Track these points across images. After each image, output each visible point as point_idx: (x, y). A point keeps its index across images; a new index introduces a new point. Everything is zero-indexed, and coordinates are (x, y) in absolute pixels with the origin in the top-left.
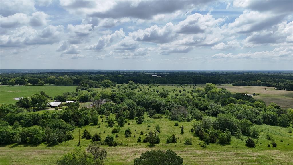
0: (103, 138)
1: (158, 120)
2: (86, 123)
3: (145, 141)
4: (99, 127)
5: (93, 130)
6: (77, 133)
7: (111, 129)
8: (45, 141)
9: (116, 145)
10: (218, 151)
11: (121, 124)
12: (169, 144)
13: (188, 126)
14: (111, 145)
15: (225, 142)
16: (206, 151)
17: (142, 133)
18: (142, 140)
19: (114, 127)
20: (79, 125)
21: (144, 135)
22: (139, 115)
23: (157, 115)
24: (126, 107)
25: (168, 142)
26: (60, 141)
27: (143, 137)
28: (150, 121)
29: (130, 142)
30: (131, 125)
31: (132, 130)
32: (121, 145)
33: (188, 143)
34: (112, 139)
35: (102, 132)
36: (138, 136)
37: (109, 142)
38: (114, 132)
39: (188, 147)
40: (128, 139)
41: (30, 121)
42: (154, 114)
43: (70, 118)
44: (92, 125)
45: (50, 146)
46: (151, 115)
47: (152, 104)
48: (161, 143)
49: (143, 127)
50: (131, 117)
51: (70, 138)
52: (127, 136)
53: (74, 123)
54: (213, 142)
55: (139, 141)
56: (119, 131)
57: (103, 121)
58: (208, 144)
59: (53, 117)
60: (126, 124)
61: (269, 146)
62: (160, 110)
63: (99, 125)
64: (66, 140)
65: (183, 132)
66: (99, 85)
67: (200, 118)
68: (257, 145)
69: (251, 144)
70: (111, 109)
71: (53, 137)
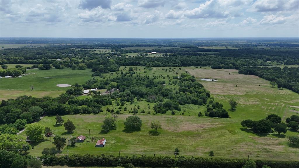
0: (115, 111)
1: (141, 102)
2: (107, 104)
3: (132, 112)
4: (113, 106)
5: (111, 108)
6: (104, 108)
7: (118, 107)
8: (92, 112)
9: (120, 114)
11: (123, 105)
13: (152, 105)
14: (118, 114)
15: (164, 112)
16: (155, 116)
17: (131, 109)
18: (131, 112)
19: (120, 106)
20: (104, 105)
21: (132, 110)
22: (132, 100)
23: (141, 99)
24: (126, 94)
25: (141, 113)
26: (98, 112)
27: (132, 111)
28: (136, 103)
29: (126, 113)
30: (127, 105)
31: (127, 108)
32: (122, 114)
33: (149, 113)
34: (119, 112)
35: (114, 108)
36: (129, 110)
37: (118, 113)
38: (119, 108)
39: (148, 115)
40: (126, 112)
41: (81, 103)
42: (139, 99)
43: (99, 101)
44: (109, 105)
45: (95, 114)
46: (138, 99)
47: (139, 93)
48: (138, 113)
49: (132, 106)
50: (128, 101)
51: (102, 111)
52: (125, 110)
53: (102, 104)
54: (159, 112)
55: (130, 112)
56: (121, 108)
57: (114, 103)
58: (156, 113)
59: (91, 101)
60: (125, 104)
61: (180, 114)
62: (143, 96)
63: (113, 105)
64: (100, 112)
65: (149, 109)
66: (107, 71)
67: (162, 101)
68: (176, 114)
69: (173, 113)
70: (117, 96)
71: (96, 111)
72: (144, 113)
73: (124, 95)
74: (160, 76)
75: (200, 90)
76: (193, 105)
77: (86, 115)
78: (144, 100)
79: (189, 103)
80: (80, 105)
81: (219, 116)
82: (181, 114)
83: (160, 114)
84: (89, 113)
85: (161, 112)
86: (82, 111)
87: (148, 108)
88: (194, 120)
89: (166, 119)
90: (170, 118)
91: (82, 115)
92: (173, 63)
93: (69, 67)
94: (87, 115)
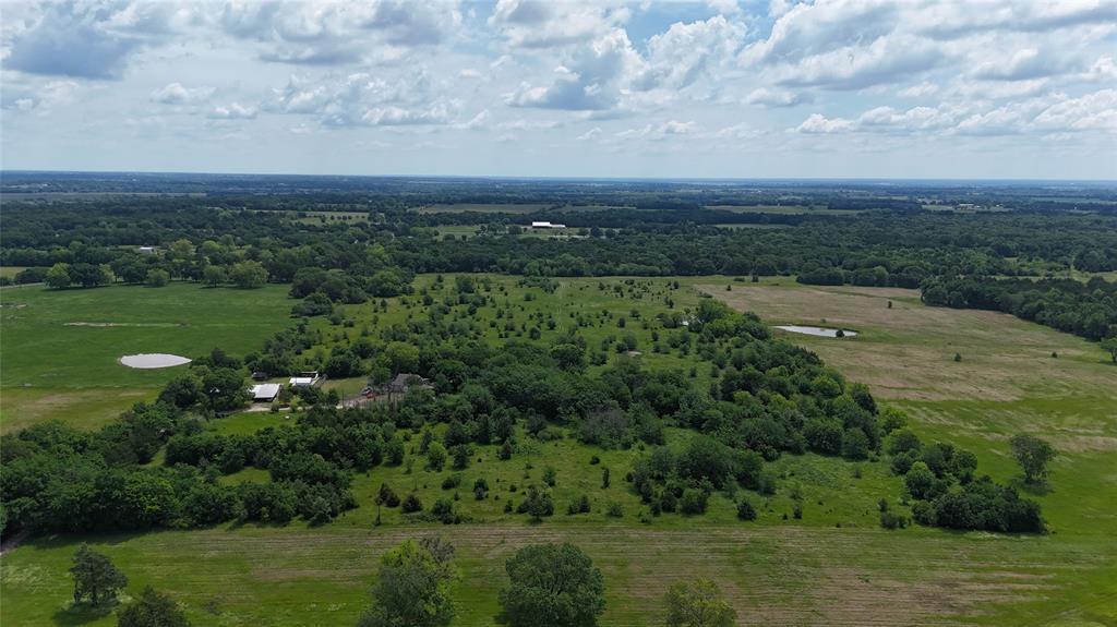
0: (428, 504)
1: (550, 446)
2: (376, 461)
3: (521, 511)
4: (409, 472)
5: (400, 483)
6: (363, 487)
7: (438, 478)
8: (298, 512)
9: (458, 521)
10: (675, 530)
11: (461, 463)
12: (574, 516)
13: (622, 463)
14: (447, 522)
15: (695, 509)
16: (652, 533)
17: (513, 489)
18: (515, 507)
19: (447, 474)
20: (361, 467)
21: (519, 492)
22: (505, 434)
23: (552, 429)
24: (468, 407)
25: (571, 512)
26: (334, 514)
27: (518, 501)
28: (529, 451)
29: (491, 513)
30: (484, 463)
31: (489, 480)
32: (470, 520)
33: (615, 513)
34: (448, 509)
35: (420, 486)
36: (506, 496)
37: (443, 514)
38: (448, 486)
39: (613, 523)
40: (484, 506)
41: (238, 458)
42: (541, 427)
43: (335, 449)
44: (388, 465)
46: (534, 431)
47: (538, 397)
48: (556, 516)
49: (513, 470)
50: (483, 439)
51: (350, 505)
52: (479, 498)
53: (349, 463)
54: (669, 509)
55: (508, 509)
56: (458, 484)
57: (412, 453)
58: (656, 512)
59: (292, 447)
60: (473, 459)
61: (785, 517)
62: (557, 413)
63: (409, 465)
64: (343, 510)
65: (606, 485)
66: (362, 293)
67: (654, 439)
68: (760, 514)
69: (746, 514)
70: (427, 412)
71: (319, 507)
72: (588, 516)
73: (461, 408)
74: (601, 313)
75: (817, 380)
76: (821, 459)
77: (261, 530)
78: (565, 432)
79: (795, 450)
80: (230, 469)
81: (991, 527)
82: (791, 514)
83: (678, 519)
84: (281, 519)
85: (679, 506)
86: (239, 508)
87: (602, 483)
88: (872, 551)
89: (721, 551)
90: (740, 547)
91: (240, 531)
92: (638, 263)
93: (190, 279)
94: (269, 529)
